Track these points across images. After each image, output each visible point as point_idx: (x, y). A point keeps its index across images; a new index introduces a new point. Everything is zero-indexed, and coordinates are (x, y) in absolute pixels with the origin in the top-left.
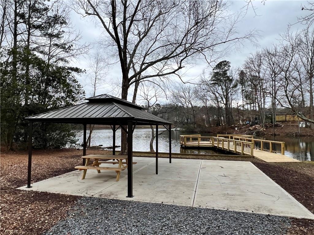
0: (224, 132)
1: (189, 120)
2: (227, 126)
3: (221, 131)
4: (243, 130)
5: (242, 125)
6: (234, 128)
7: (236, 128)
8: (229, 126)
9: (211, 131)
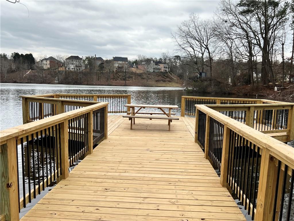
0: (254, 94)
1: (203, 75)
2: (261, 84)
3: (249, 92)
4: (289, 90)
5: (289, 83)
6: (272, 88)
7: (276, 88)
8: (265, 84)
9: (233, 92)
